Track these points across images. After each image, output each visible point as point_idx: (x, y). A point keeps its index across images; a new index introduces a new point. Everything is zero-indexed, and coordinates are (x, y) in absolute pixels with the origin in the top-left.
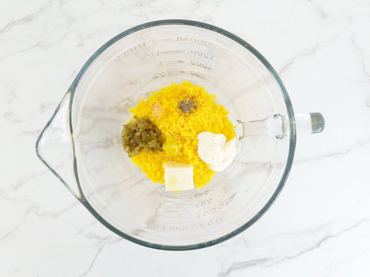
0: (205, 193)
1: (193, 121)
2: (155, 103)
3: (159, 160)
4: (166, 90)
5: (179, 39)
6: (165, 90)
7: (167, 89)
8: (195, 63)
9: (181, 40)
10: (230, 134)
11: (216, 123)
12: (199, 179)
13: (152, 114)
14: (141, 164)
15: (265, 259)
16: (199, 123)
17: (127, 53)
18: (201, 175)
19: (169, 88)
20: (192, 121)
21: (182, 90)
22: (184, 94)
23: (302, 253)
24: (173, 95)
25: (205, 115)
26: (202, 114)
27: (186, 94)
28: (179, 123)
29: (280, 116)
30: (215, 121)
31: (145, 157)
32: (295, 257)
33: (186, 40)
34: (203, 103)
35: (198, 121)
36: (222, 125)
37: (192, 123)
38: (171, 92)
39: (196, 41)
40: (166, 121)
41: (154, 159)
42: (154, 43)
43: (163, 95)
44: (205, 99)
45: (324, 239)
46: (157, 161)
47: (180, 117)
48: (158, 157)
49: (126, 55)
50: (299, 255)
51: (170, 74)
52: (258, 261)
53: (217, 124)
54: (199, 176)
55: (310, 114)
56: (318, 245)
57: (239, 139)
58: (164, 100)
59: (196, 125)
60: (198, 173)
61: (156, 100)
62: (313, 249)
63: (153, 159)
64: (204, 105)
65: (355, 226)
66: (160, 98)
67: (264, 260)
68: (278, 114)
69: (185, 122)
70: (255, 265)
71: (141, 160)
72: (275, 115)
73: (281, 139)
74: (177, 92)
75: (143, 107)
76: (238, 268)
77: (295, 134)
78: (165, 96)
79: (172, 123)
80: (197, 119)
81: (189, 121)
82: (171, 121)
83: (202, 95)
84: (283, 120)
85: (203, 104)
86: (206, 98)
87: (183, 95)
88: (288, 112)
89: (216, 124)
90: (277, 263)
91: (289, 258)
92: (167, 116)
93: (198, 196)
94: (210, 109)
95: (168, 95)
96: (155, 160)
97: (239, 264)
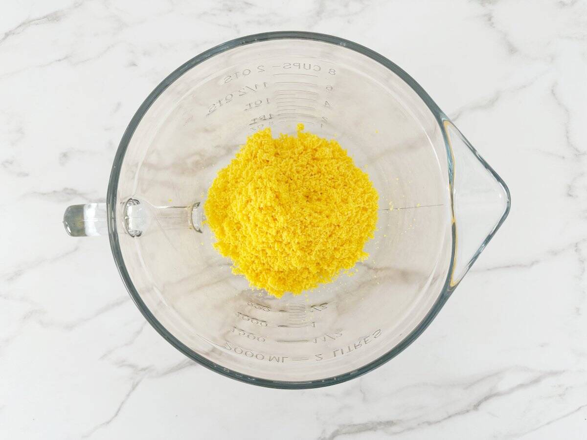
0: (256, 121)
1: (268, 234)
2: (329, 266)
3: (326, 176)
4: (309, 285)
5: (281, 359)
6: (311, 284)
7: (307, 287)
8: (261, 324)
9: (279, 358)
10: (214, 212)
11: (234, 230)
12: (265, 143)
13: (333, 248)
14: (354, 172)
15: (392, 422)
16: (260, 231)
17: (363, 342)
18: (261, 149)
19: (305, 287)
20: (270, 234)
21: (284, 284)
22: (282, 278)
23: (450, 417)
24: (298, 276)
25: (250, 243)
26: (254, 243)
27: (279, 278)
28: (291, 232)
29: (132, 233)
30: (235, 233)
31: (348, 182)
32: (439, 422)
33: (270, 358)
34: (253, 262)
35: (262, 234)
36: (225, 225)
37: (270, 231)
38: (303, 282)
39: (255, 355)
40: (311, 237)
41: (333, 179)
42: (319, 356)
43: (315, 277)
44: (251, 268)
45: (487, 398)
46: (329, 174)
47: (289, 241)
48: (328, 180)
49: (365, 339)
50: (445, 419)
51: (303, 308)
52: (380, 423)
53: (232, 227)
54: (264, 148)
55: (86, 235)
56: (476, 407)
57: (199, 203)
58: (313, 269)
59: (265, 228)
60: (266, 153)
61: (325, 270)
62: (468, 411)
63: (335, 177)
64: (252, 258)
65: (536, 381)
66: (321, 272)
67: (390, 423)
68: (134, 237)
69: (281, 233)
70: (375, 431)
71: (354, 178)
72: (139, 236)
73: (131, 199)
74: (293, 282)
75: (346, 260)
76: (349, 433)
77: (109, 205)
78: (312, 276)
79: (301, 232)
80: (263, 237)
81: (274, 234)
82: (303, 237)
83: (254, 274)
84: (127, 228)
85: (252, 260)
86: (248, 269)
87: (283, 275)
88: (118, 240)
89: (235, 227)
90: (410, 429)
91: (429, 423)
92: (309, 245)
93: (267, 117)
94: (242, 251)
95: (307, 277)
96: (333, 177)
97: (349, 426)
